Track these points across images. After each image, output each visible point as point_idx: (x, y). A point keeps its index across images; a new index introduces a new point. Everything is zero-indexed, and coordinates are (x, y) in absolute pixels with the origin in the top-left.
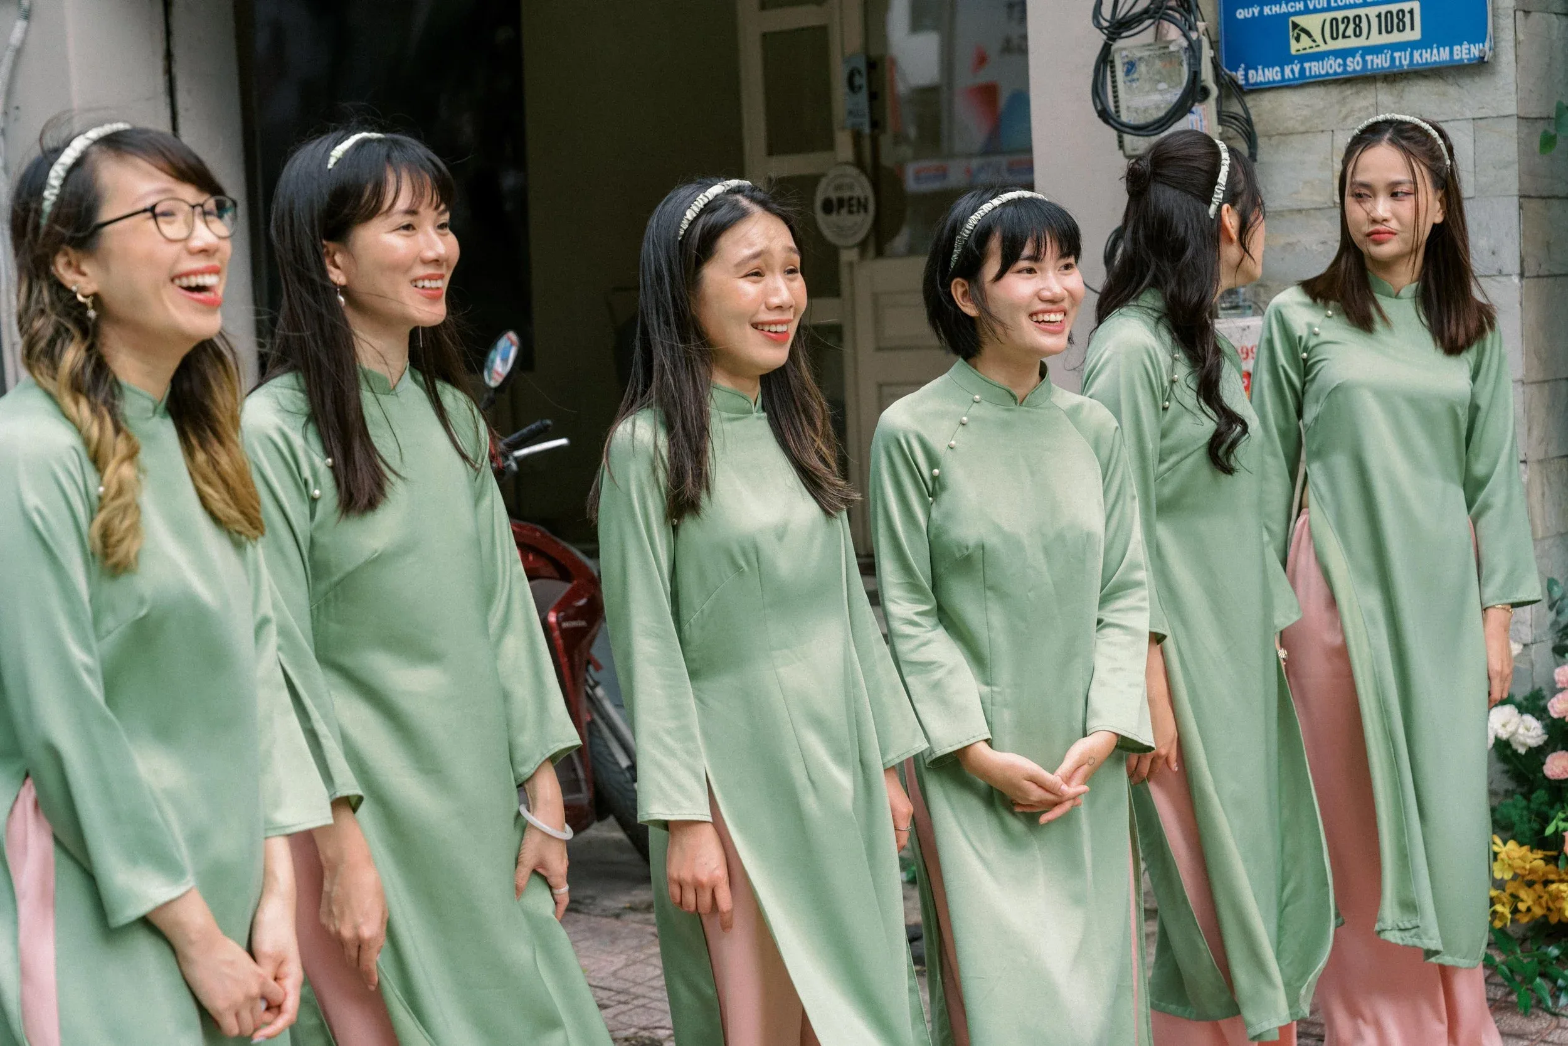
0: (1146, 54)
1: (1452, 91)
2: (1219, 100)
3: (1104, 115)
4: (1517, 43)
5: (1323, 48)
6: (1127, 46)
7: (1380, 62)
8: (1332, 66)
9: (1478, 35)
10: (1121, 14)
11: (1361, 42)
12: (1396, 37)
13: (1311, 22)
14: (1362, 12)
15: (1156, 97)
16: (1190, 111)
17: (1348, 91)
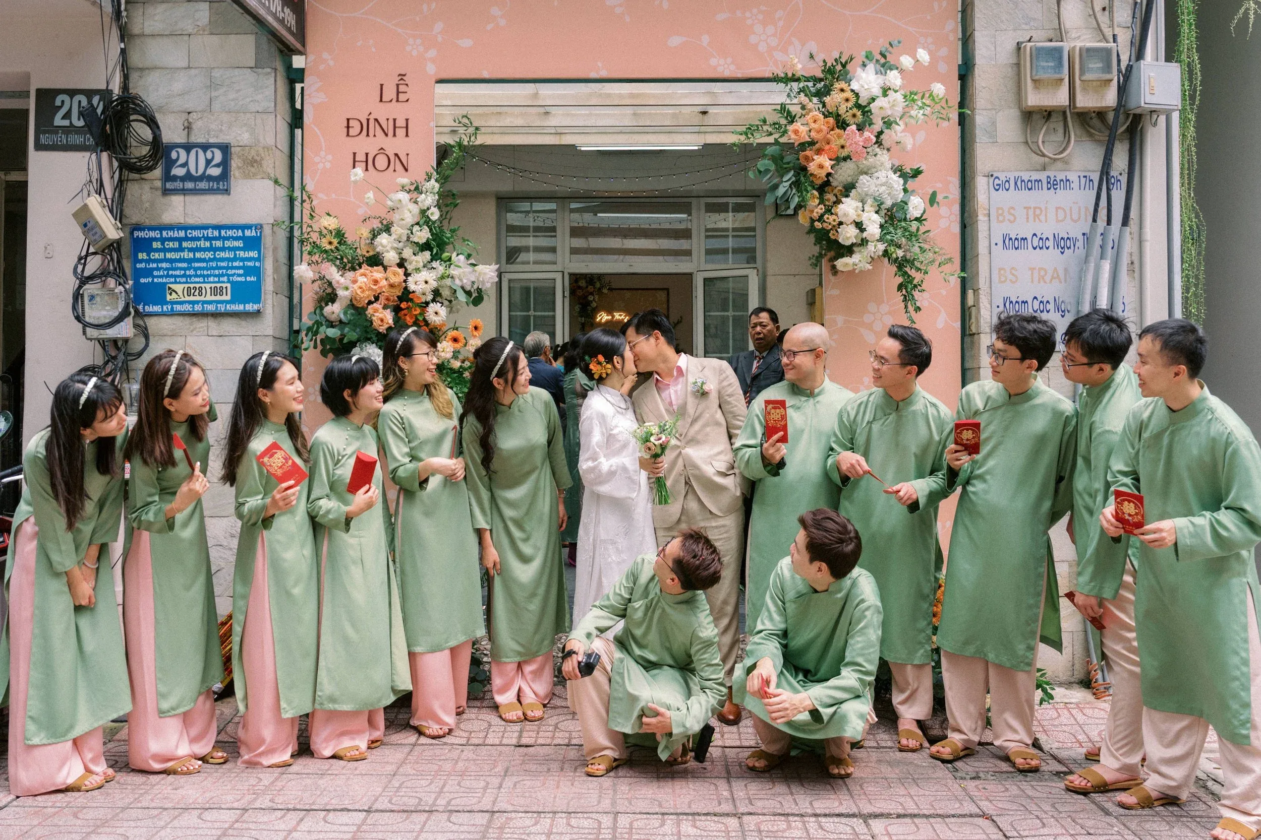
0: (100, 292)
1: (243, 323)
2: (134, 317)
3: (78, 318)
4: (274, 305)
5: (183, 299)
6: (91, 288)
7: (211, 308)
8: (187, 308)
9: (257, 300)
10: (86, 274)
11: (202, 298)
12: (218, 298)
13: (178, 288)
14: (203, 285)
15: (104, 313)
16: (122, 321)
17: (194, 319)
